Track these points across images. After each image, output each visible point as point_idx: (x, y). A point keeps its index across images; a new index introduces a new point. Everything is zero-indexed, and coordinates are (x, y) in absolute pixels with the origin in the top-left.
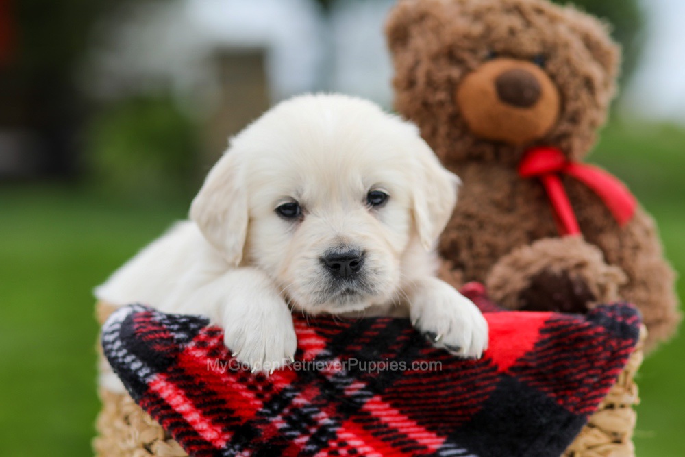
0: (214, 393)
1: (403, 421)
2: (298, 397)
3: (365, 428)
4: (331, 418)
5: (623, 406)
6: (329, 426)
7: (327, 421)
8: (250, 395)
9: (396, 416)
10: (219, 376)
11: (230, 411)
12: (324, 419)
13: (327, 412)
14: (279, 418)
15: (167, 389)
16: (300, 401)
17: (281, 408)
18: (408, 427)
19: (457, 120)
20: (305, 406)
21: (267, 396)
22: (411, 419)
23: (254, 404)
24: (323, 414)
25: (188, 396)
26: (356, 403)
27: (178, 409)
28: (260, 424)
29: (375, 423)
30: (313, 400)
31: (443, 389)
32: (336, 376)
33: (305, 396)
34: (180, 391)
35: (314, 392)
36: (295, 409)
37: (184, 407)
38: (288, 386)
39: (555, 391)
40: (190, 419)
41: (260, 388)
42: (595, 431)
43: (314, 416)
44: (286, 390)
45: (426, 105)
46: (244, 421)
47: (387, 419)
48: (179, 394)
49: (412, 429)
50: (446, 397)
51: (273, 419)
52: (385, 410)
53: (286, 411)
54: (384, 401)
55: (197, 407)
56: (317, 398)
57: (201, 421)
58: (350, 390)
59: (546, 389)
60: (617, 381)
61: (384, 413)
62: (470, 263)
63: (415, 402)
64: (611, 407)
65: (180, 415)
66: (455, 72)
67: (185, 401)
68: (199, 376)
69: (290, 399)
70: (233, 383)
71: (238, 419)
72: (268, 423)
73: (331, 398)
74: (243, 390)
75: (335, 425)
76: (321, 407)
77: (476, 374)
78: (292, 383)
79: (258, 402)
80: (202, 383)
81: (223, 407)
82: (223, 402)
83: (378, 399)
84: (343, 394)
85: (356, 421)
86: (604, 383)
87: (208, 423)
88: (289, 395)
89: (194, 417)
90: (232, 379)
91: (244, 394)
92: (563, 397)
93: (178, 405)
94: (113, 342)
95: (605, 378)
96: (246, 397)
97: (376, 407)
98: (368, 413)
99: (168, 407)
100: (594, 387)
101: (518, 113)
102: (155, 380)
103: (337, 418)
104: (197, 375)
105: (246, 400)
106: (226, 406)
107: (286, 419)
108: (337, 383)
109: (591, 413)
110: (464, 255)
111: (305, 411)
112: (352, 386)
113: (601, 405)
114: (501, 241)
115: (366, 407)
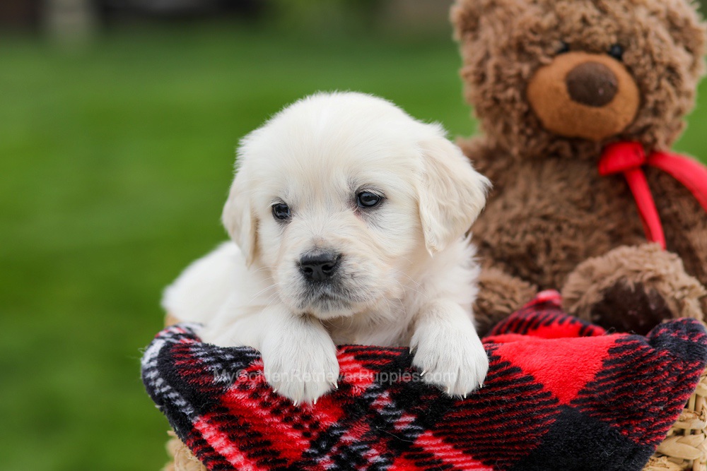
0: (259, 435)
1: (458, 456)
2: (346, 435)
3: (417, 464)
4: (382, 456)
5: (693, 432)
6: (380, 464)
7: (378, 459)
8: (296, 435)
9: (451, 450)
10: (262, 418)
11: (275, 453)
12: (374, 456)
13: (377, 449)
14: (327, 457)
15: (208, 430)
16: (348, 438)
17: (329, 446)
18: (462, 462)
19: (529, 116)
20: (354, 444)
21: (314, 434)
22: (466, 453)
23: (301, 445)
24: (373, 451)
25: (231, 439)
26: (407, 438)
27: (220, 452)
28: (307, 466)
29: (428, 459)
30: (363, 436)
31: (499, 422)
32: (386, 408)
33: (353, 433)
34: (223, 434)
35: (363, 428)
36: (344, 447)
37: (227, 450)
38: (335, 424)
39: (619, 421)
40: (234, 461)
41: (307, 426)
42: (664, 460)
43: (363, 454)
44: (332, 428)
45: (496, 101)
46: (290, 462)
47: (441, 454)
48: (223, 436)
49: (467, 464)
50: (502, 430)
51: (320, 460)
52: (438, 445)
53: (334, 449)
54: (436, 436)
55: (241, 450)
56: (367, 435)
57: (246, 463)
58: (399, 424)
59: (609, 420)
60: (687, 407)
61: (437, 449)
62: (547, 269)
63: (470, 437)
64: (681, 433)
65: (222, 458)
66: (526, 68)
67: (228, 444)
68: (243, 417)
69: (338, 437)
70: (278, 423)
71: (284, 461)
72: (315, 464)
73: (381, 434)
74: (287, 431)
75: (386, 463)
76: (371, 444)
77: (534, 406)
78: (339, 421)
79: (305, 442)
80: (246, 424)
81: (268, 449)
82: (268, 443)
83: (430, 434)
84: (394, 429)
85: (407, 458)
86: (671, 411)
87: (253, 465)
88: (336, 432)
89: (238, 459)
90: (276, 420)
91: (290, 434)
92: (627, 426)
93: (221, 448)
94: (155, 379)
95: (672, 405)
96: (292, 437)
97: (427, 442)
98: (420, 448)
99: (211, 449)
100: (660, 416)
101: (594, 110)
102: (198, 421)
103: (388, 455)
104: (240, 416)
105: (292, 441)
106: (271, 448)
107: (335, 458)
108: (387, 417)
109: (658, 442)
110: (541, 260)
111: (354, 448)
112: (401, 420)
113: (670, 433)
114: (580, 244)
115: (418, 442)
